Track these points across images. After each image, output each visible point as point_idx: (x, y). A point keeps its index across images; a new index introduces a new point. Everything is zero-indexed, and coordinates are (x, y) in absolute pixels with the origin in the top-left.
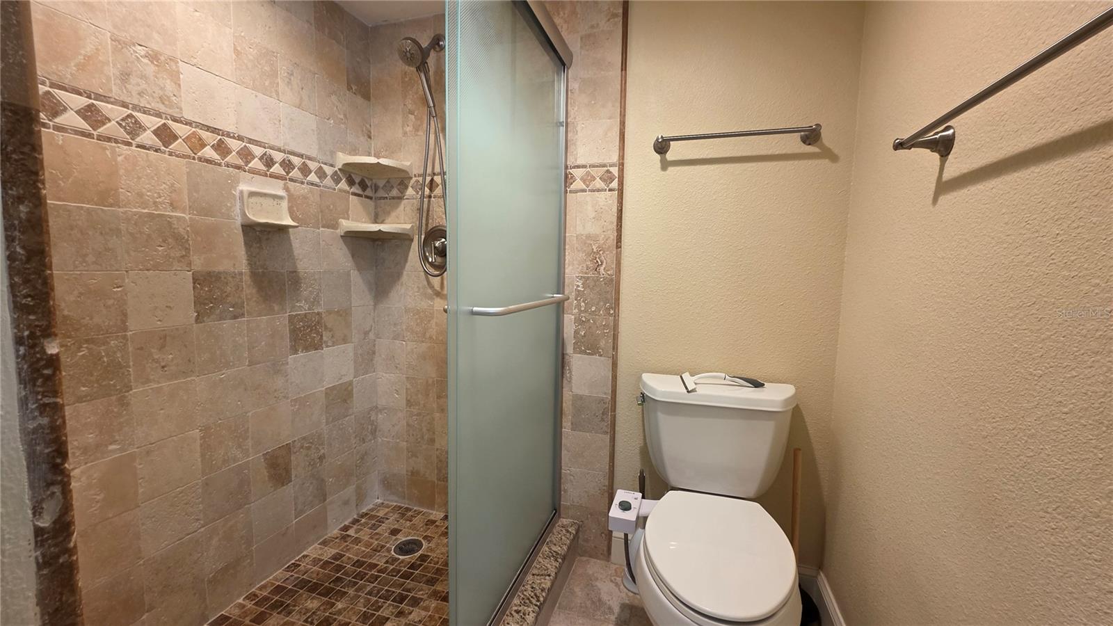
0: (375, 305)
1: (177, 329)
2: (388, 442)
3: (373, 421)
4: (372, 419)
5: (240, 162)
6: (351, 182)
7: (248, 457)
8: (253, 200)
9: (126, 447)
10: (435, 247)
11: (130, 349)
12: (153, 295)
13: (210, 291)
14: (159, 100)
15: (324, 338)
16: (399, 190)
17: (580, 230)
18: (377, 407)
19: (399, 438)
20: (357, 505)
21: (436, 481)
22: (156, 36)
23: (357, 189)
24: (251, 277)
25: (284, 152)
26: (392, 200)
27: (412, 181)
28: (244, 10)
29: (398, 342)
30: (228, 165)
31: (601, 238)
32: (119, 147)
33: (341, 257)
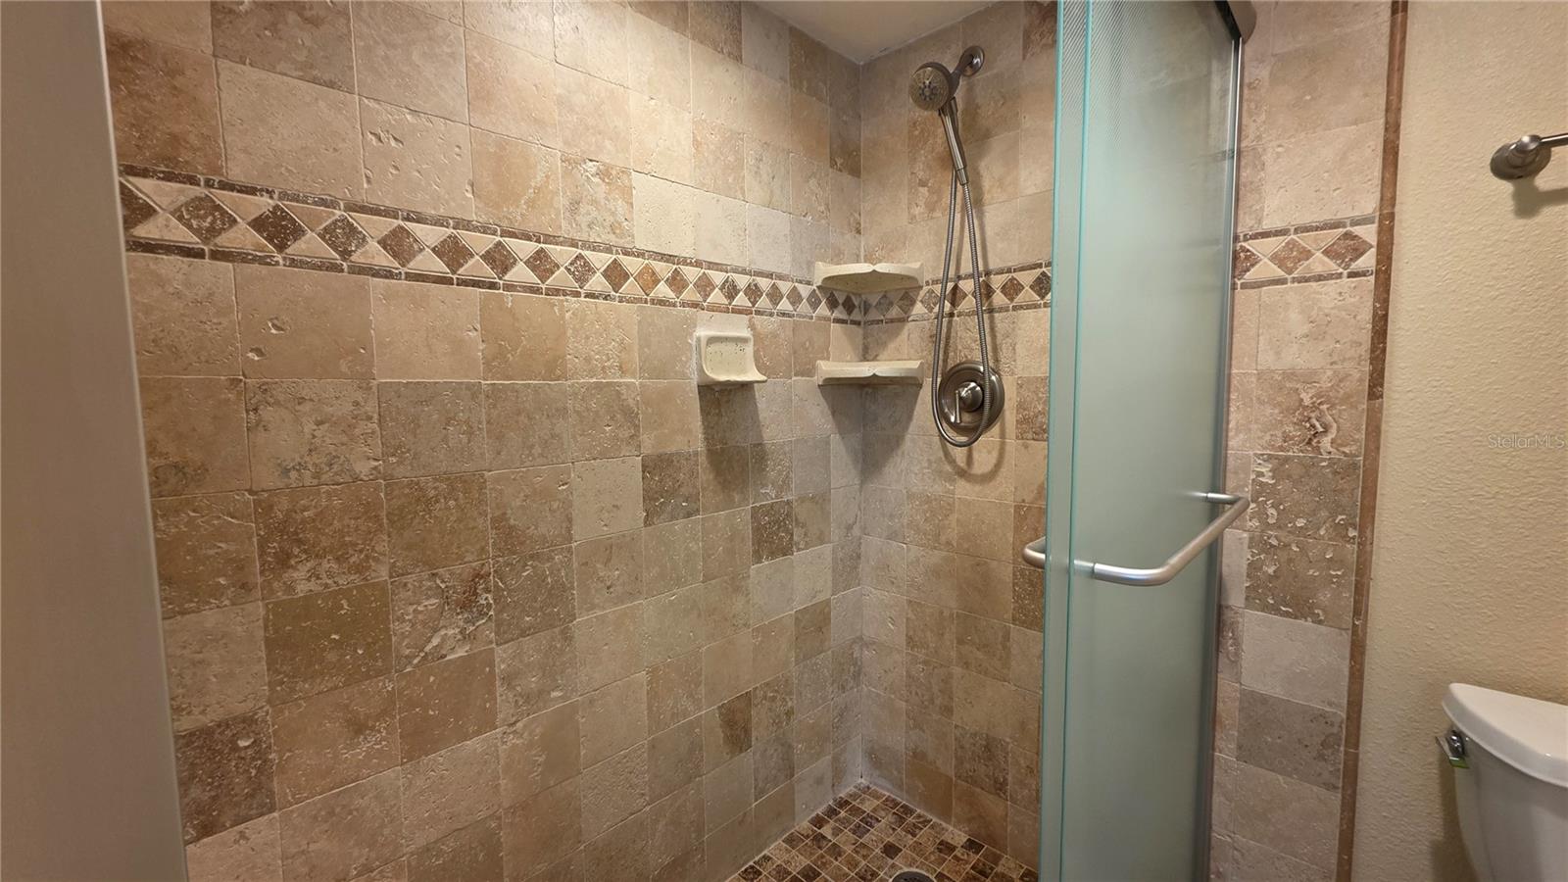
0: (862, 483)
1: (624, 536)
2: (878, 695)
3: (856, 658)
4: (855, 656)
5: (698, 297)
6: (833, 304)
7: (700, 709)
8: (713, 348)
9: (568, 695)
10: (961, 398)
11: (575, 565)
12: (599, 491)
13: (661, 481)
14: (609, 229)
15: (795, 538)
16: (900, 307)
17: (1267, 360)
18: (861, 638)
19: (894, 693)
20: (833, 785)
21: (954, 778)
22: (607, 143)
23: (841, 313)
24: (707, 457)
25: (749, 273)
26: (889, 325)
27: (922, 293)
28: (706, 82)
29: (895, 543)
30: (683, 305)
31: (1325, 378)
32: (567, 301)
33: (818, 415)
